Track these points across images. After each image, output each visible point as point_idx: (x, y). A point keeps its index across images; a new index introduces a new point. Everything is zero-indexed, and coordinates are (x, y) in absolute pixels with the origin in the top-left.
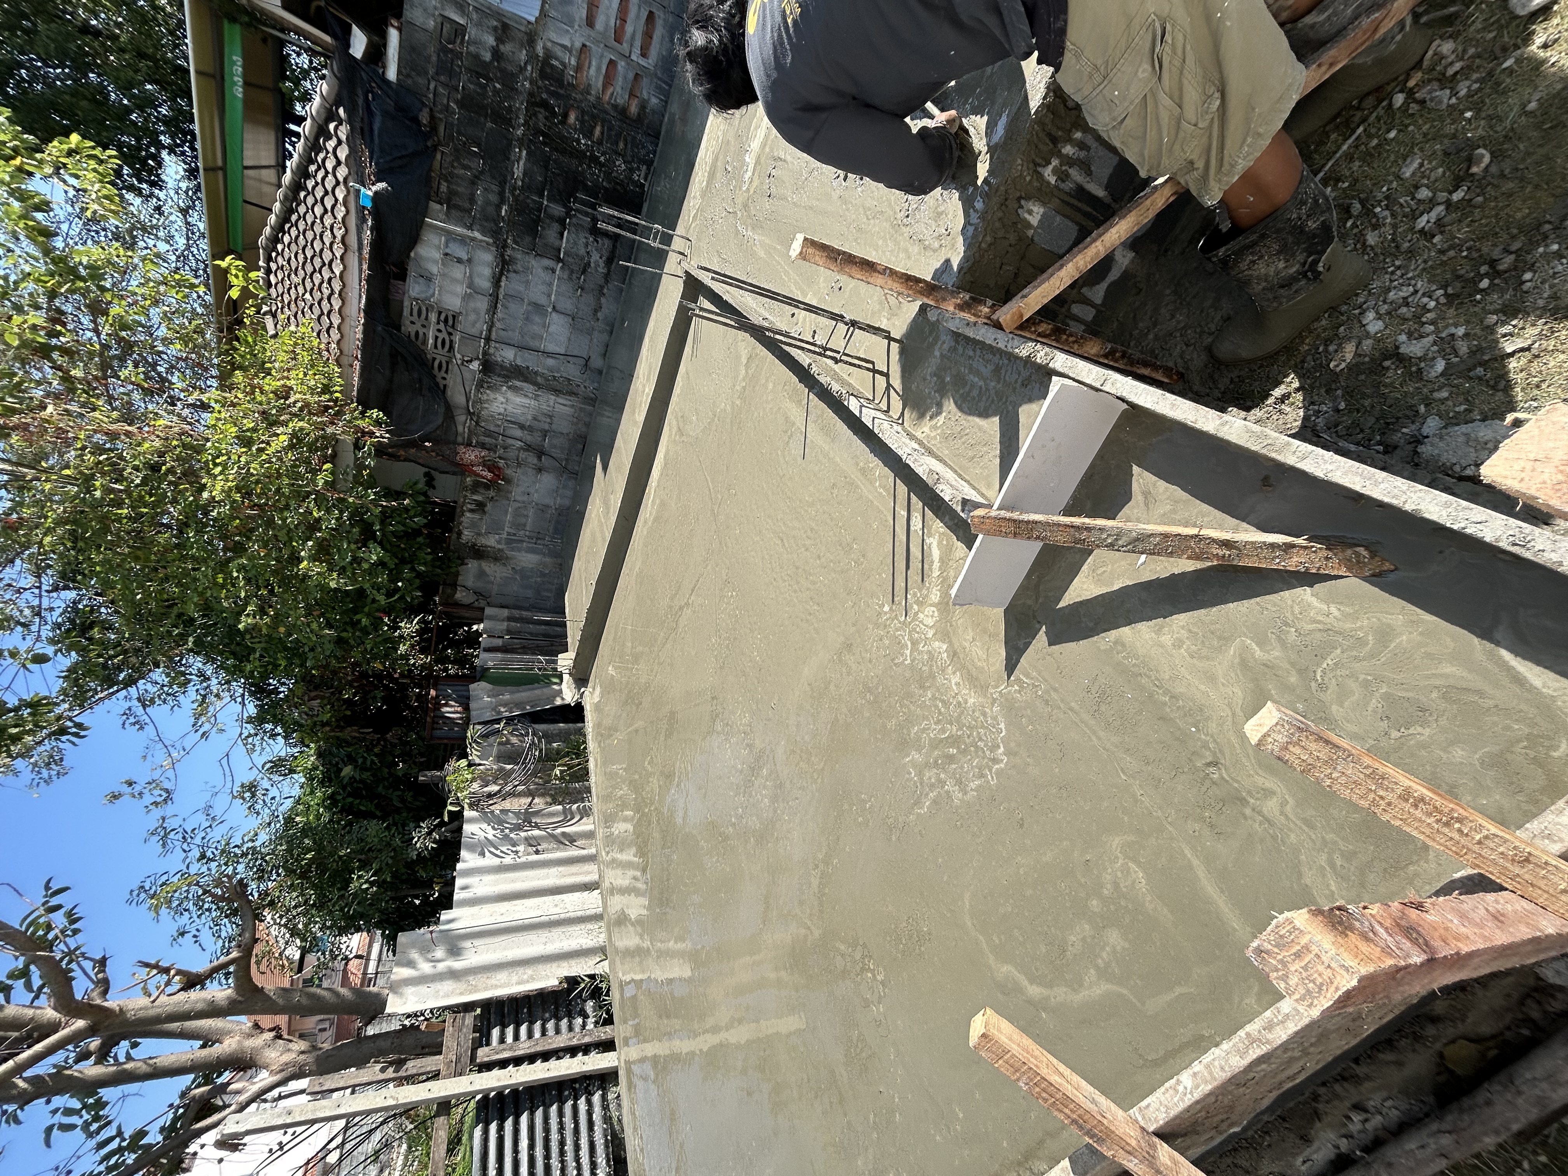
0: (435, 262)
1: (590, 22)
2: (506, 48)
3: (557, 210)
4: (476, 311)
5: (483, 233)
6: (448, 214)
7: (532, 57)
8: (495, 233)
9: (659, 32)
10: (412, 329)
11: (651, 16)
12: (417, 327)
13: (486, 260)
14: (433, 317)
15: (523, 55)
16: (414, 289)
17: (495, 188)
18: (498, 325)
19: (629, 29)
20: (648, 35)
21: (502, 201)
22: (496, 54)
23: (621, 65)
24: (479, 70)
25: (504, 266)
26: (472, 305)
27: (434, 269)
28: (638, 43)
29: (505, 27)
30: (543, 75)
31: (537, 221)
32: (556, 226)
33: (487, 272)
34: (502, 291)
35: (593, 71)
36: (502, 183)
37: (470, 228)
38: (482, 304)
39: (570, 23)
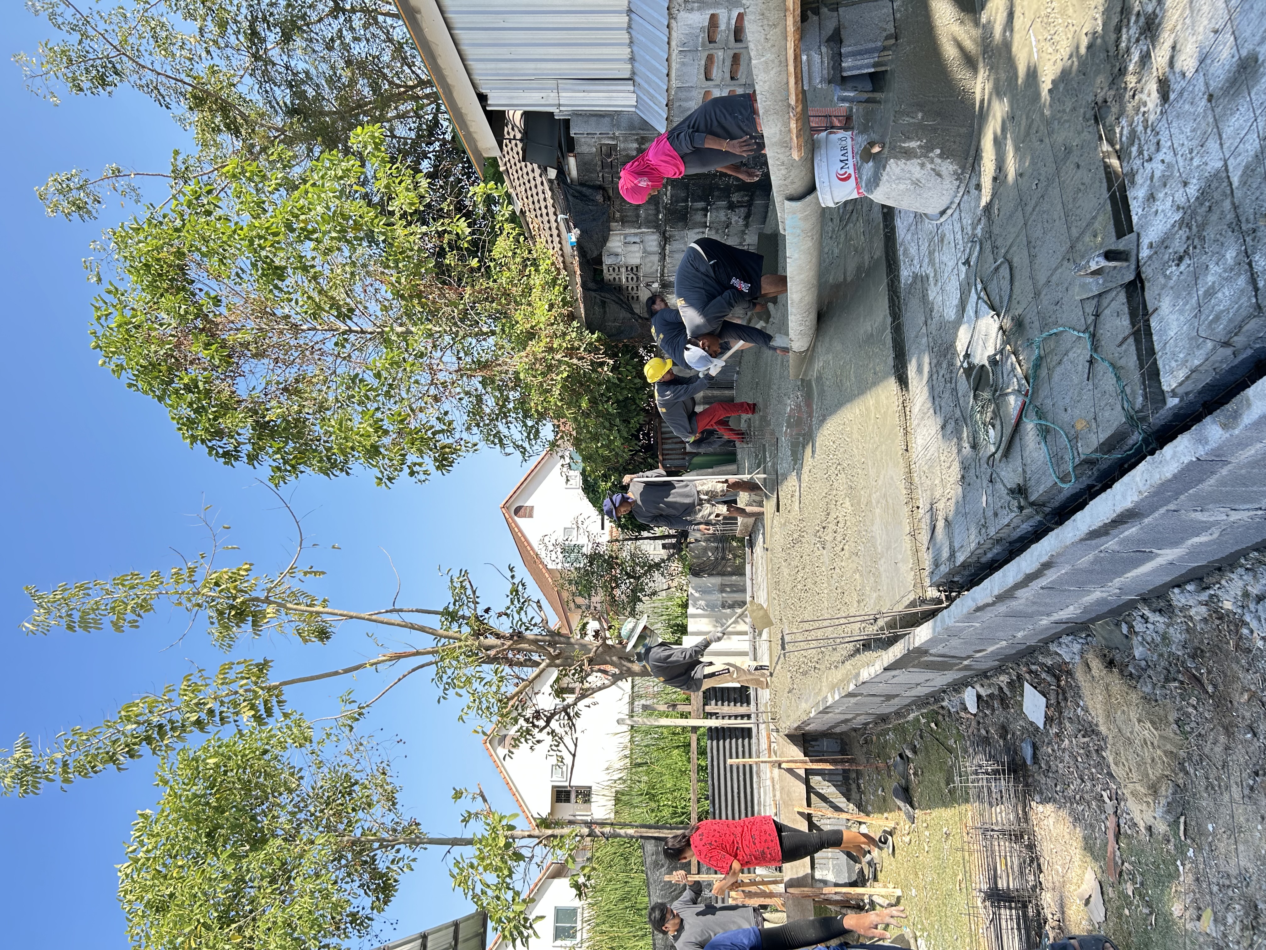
0: (620, 247)
3: (701, 205)
4: (651, 262)
5: (649, 228)
6: (623, 225)
10: (611, 278)
12: (614, 275)
13: (653, 239)
14: (623, 270)
16: (607, 261)
17: (653, 207)
21: (658, 212)
26: (648, 260)
27: (620, 250)
31: (687, 213)
32: (701, 213)
34: (667, 252)
37: (639, 228)
38: (656, 258)
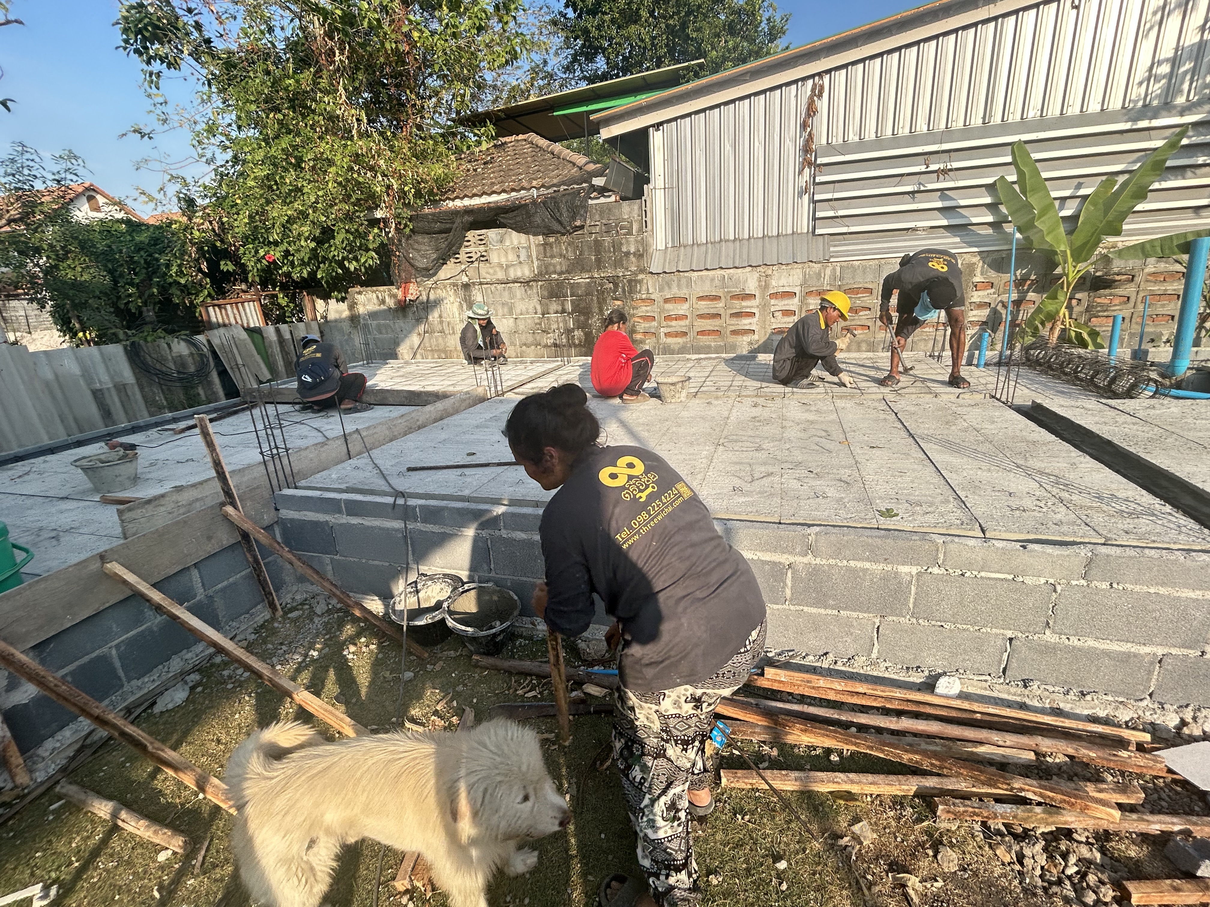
0: (512, 243)
1: (667, 301)
2: (633, 259)
3: (569, 307)
4: (495, 273)
5: (538, 267)
7: (635, 274)
8: (540, 274)
9: (680, 340)
10: (470, 238)
11: (685, 334)
12: (473, 241)
13: (526, 272)
14: (482, 248)
15: (634, 268)
16: (492, 233)
17: (564, 269)
18: (493, 287)
19: (674, 323)
20: (677, 334)
21: (560, 274)
22: (628, 254)
23: (655, 324)
24: (616, 246)
25: (526, 283)
26: (498, 269)
27: (507, 244)
28: (669, 330)
29: (641, 256)
30: (630, 281)
31: (558, 297)
32: (560, 308)
33: (519, 274)
34: (512, 285)
35: (644, 308)
36: (568, 272)
37: (538, 259)
38: (501, 275)
39: (661, 290)
